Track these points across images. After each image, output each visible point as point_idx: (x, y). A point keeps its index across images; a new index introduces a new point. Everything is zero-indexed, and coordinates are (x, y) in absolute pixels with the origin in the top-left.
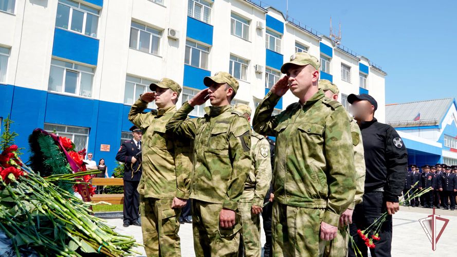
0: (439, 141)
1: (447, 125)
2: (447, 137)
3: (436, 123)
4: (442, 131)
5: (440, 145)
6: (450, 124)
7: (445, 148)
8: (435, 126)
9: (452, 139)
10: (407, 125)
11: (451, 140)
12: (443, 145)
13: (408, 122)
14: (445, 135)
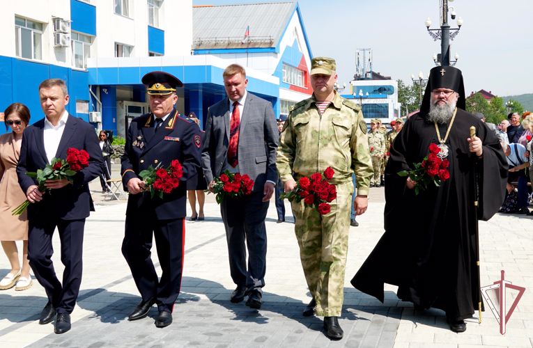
0: (277, 74)
1: (287, 46)
2: (287, 67)
3: (271, 43)
4: (280, 56)
5: (276, 81)
6: (291, 45)
7: (283, 84)
8: (270, 48)
9: (293, 70)
10: (229, 44)
11: (291, 73)
12: (281, 80)
13: (230, 39)
14: (284, 64)
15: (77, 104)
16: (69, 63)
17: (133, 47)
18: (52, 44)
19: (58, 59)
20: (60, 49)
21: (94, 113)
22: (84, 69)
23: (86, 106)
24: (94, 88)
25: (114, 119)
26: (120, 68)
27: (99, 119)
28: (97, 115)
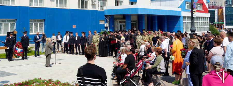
0: (180, 7)
15: (100, 21)
16: (97, 9)
17: (123, 1)
18: (91, 4)
19: (93, 8)
20: (93, 5)
21: (106, 24)
22: (103, 10)
23: (104, 22)
24: (107, 16)
25: (113, 26)
26: (113, 10)
27: (108, 26)
28: (107, 24)
